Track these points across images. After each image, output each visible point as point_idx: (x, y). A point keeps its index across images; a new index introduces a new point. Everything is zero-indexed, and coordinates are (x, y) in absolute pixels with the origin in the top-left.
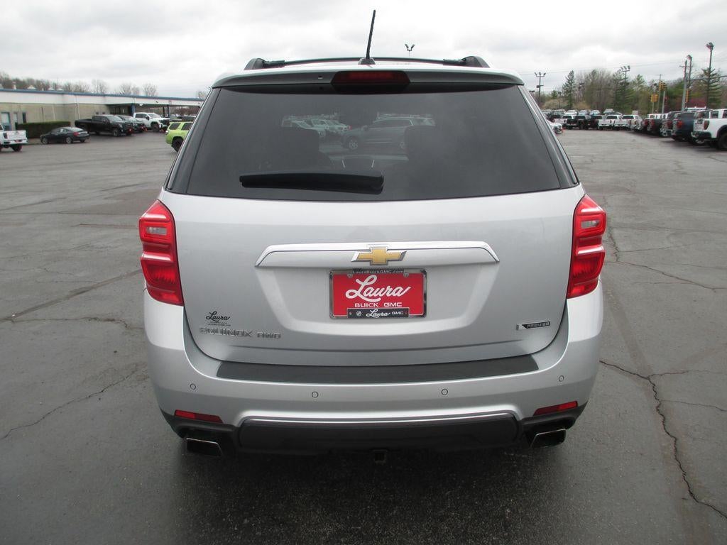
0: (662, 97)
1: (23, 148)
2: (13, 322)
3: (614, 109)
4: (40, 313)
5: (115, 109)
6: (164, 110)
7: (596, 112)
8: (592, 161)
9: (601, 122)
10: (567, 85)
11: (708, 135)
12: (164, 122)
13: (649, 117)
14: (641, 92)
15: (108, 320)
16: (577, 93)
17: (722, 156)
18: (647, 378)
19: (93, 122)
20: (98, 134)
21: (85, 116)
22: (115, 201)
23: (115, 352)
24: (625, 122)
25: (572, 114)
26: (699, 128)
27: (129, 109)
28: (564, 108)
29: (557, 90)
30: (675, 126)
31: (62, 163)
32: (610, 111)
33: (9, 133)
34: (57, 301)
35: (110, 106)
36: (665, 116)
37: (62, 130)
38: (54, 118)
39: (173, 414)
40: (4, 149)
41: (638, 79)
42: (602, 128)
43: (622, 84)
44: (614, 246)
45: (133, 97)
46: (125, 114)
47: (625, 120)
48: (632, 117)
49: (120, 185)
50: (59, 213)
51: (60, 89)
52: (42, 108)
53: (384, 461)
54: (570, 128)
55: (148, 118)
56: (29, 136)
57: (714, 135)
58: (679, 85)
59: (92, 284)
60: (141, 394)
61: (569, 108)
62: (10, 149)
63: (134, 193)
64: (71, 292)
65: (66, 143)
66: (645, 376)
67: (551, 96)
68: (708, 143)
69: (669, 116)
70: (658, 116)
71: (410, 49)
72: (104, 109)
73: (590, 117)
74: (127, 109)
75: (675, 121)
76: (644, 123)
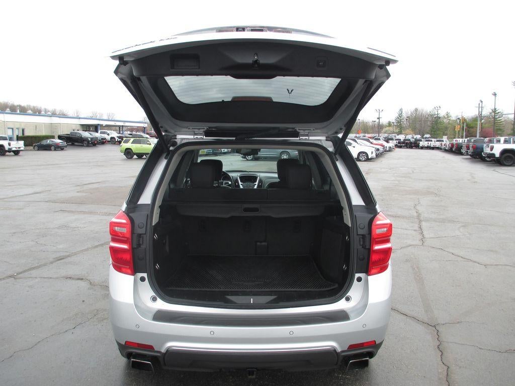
0: (463, 127)
1: (21, 153)
2: (15, 278)
3: (431, 135)
4: (34, 273)
5: (86, 128)
6: (120, 129)
7: (418, 137)
8: (413, 172)
9: (421, 144)
10: (398, 118)
11: (494, 155)
12: (119, 137)
13: (454, 142)
14: (449, 123)
15: (78, 279)
16: (405, 123)
17: (504, 169)
18: (434, 327)
19: (70, 136)
20: (73, 145)
21: (65, 132)
22: (84, 194)
23: (83, 301)
24: (438, 144)
25: (402, 137)
26: (487, 150)
27: (96, 128)
28: (396, 133)
29: (391, 121)
30: (471, 148)
31: (49, 165)
32: (428, 136)
33: (12, 143)
34: (45, 265)
35: (82, 125)
36: (465, 141)
37: (49, 141)
38: (43, 133)
39: (124, 344)
40: (7, 153)
41: (447, 115)
42: (422, 148)
43: (435, 118)
44: (422, 233)
45: (99, 120)
46: (93, 131)
47: (438, 143)
48: (443, 141)
49: (87, 182)
50: (46, 202)
51: (49, 113)
52: (36, 126)
53: (254, 377)
54: (400, 147)
55: (108, 134)
56: (25, 145)
57: (497, 155)
58: (475, 120)
59: (68, 254)
60: (100, 330)
61: (400, 133)
62: (12, 153)
63: (98, 188)
64: (54, 258)
65: (51, 150)
66: (433, 325)
67: (388, 125)
68: (494, 160)
69: (468, 140)
70: (460, 141)
71: (290, 92)
72: (79, 127)
73: (414, 140)
74: (94, 128)
75: (471, 145)
76: (450, 145)
